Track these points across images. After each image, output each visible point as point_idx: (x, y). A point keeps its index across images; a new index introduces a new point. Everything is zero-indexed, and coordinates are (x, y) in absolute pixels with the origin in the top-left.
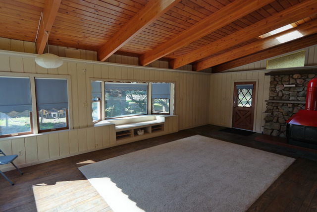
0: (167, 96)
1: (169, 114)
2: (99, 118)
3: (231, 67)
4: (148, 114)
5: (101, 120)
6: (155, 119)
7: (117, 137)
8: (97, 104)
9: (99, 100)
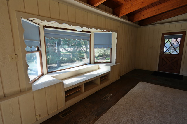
0: (109, 45)
1: (110, 62)
2: (40, 73)
3: (159, 20)
4: (90, 63)
5: (42, 75)
6: (99, 68)
7: (66, 97)
8: (35, 55)
9: (38, 49)
